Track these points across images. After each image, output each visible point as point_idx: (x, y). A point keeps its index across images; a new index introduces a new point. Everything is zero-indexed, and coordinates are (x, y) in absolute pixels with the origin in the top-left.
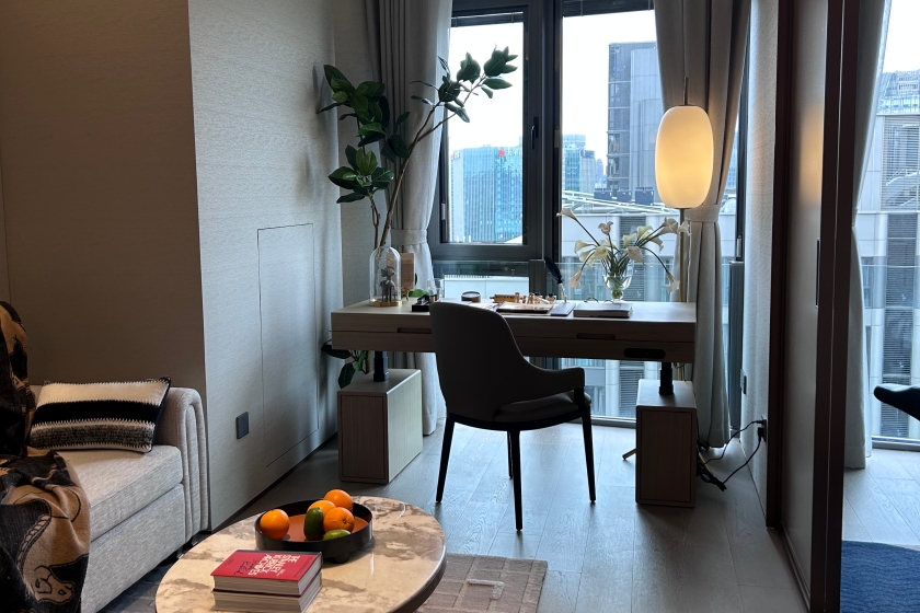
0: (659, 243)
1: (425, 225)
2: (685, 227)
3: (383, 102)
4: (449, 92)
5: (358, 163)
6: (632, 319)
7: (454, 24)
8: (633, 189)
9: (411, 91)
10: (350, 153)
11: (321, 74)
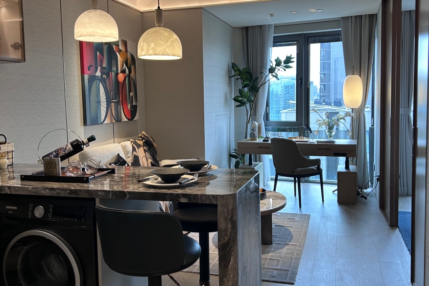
0: (345, 120)
1: (263, 115)
2: (353, 115)
3: (250, 74)
4: (272, 70)
5: (243, 94)
6: (336, 144)
7: (273, 46)
8: (332, 100)
9: (259, 70)
10: (240, 91)
11: (230, 65)
